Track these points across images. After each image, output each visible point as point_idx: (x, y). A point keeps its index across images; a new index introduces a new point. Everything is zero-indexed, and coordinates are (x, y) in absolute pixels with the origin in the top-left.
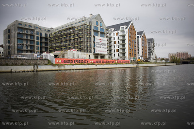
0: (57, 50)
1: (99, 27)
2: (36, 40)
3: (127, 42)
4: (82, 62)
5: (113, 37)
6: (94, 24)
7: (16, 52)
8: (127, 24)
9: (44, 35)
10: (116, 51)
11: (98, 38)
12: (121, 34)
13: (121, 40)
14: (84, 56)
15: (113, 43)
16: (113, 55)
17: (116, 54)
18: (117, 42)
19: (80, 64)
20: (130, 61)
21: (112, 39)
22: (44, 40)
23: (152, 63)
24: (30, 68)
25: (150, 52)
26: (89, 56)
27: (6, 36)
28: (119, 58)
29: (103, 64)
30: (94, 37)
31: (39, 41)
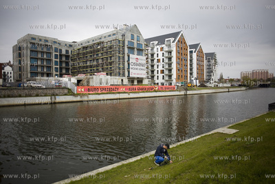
0: (80, 73)
1: (135, 41)
2: (54, 60)
3: (174, 60)
4: (112, 89)
5: (156, 53)
6: (128, 38)
7: (29, 75)
8: (175, 35)
9: (64, 52)
10: (159, 72)
11: (133, 57)
12: (166, 49)
13: (166, 57)
14: (115, 80)
15: (156, 61)
16: (156, 77)
17: (161, 76)
18: (161, 61)
19: (107, 93)
20: (176, 87)
21: (155, 56)
22: (64, 59)
23: (211, 88)
25: (210, 72)
26: (122, 80)
27: (15, 54)
28: (163, 81)
29: (138, 92)
30: (129, 56)
31: (58, 60)
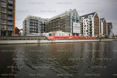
0: (51, 31)
1: (75, 17)
2: (39, 26)
3: (93, 25)
4: (65, 38)
5: (84, 22)
6: (72, 15)
7: (29, 32)
8: (93, 14)
9: (43, 23)
10: (86, 31)
11: (74, 23)
12: (89, 20)
13: (89, 24)
14: (66, 34)
15: (84, 26)
16: (84, 34)
17: (86, 33)
18: (87, 26)
19: (64, 39)
20: (95, 37)
21: (84, 24)
22: (43, 26)
23: (111, 39)
24: (36, 41)
25: (109, 31)
26: (69, 34)
28: (88, 35)
29: (78, 40)
30: (72, 23)
31: (41, 26)
